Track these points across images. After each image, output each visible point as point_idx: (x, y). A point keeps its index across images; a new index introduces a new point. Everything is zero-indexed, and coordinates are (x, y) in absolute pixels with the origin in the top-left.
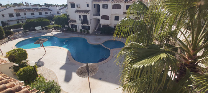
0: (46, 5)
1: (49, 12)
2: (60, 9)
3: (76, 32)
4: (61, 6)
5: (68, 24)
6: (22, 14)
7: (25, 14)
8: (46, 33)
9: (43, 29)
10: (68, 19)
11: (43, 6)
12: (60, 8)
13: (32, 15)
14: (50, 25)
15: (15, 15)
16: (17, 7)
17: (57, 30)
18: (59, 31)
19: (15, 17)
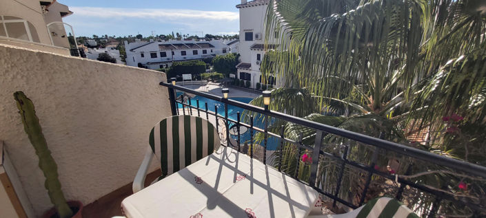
0: (209, 37)
1: (209, 50)
2: (229, 45)
3: (247, 87)
4: (231, 38)
5: (235, 71)
6: (169, 53)
7: (173, 53)
8: (199, 86)
9: (193, 79)
10: (237, 61)
11: (202, 39)
12: (229, 41)
13: (182, 55)
14: (205, 72)
15: (158, 55)
16: (163, 42)
17: (217, 82)
18: (218, 84)
19: (159, 58)
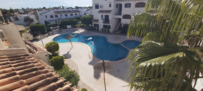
0: (77, 7)
1: (78, 14)
2: (87, 11)
3: (97, 30)
4: (87, 8)
5: (91, 23)
6: (59, 15)
7: (61, 16)
8: (75, 31)
9: (72, 28)
10: (92, 19)
11: (74, 8)
12: (87, 9)
13: (66, 16)
14: (77, 24)
15: (54, 16)
16: (56, 10)
17: (83, 29)
18: (84, 29)
19: (54, 18)
